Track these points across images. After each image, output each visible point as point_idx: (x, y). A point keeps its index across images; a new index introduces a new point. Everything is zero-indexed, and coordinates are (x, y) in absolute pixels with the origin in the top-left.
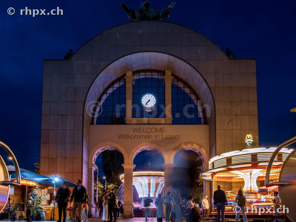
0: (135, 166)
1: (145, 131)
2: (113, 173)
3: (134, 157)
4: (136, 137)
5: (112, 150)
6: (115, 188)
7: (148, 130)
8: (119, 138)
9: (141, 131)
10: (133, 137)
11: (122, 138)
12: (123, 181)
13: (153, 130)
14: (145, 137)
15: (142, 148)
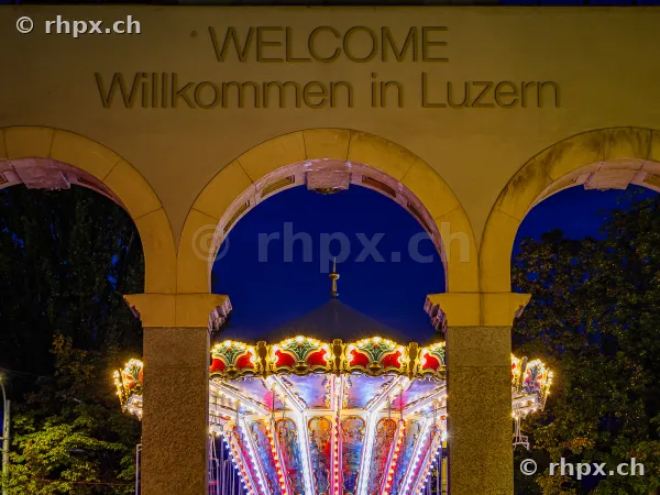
0: (227, 306)
1: (300, 49)
2: (60, 344)
3: (220, 234)
4: (232, 93)
5: (51, 184)
6: (79, 453)
7: (325, 45)
8: (107, 101)
9: (268, 52)
10: (207, 95)
11: (128, 101)
12: (135, 406)
13: (361, 44)
14: (302, 95)
15: (282, 172)
